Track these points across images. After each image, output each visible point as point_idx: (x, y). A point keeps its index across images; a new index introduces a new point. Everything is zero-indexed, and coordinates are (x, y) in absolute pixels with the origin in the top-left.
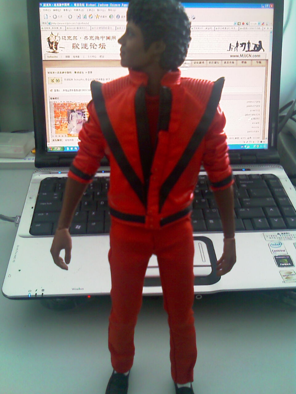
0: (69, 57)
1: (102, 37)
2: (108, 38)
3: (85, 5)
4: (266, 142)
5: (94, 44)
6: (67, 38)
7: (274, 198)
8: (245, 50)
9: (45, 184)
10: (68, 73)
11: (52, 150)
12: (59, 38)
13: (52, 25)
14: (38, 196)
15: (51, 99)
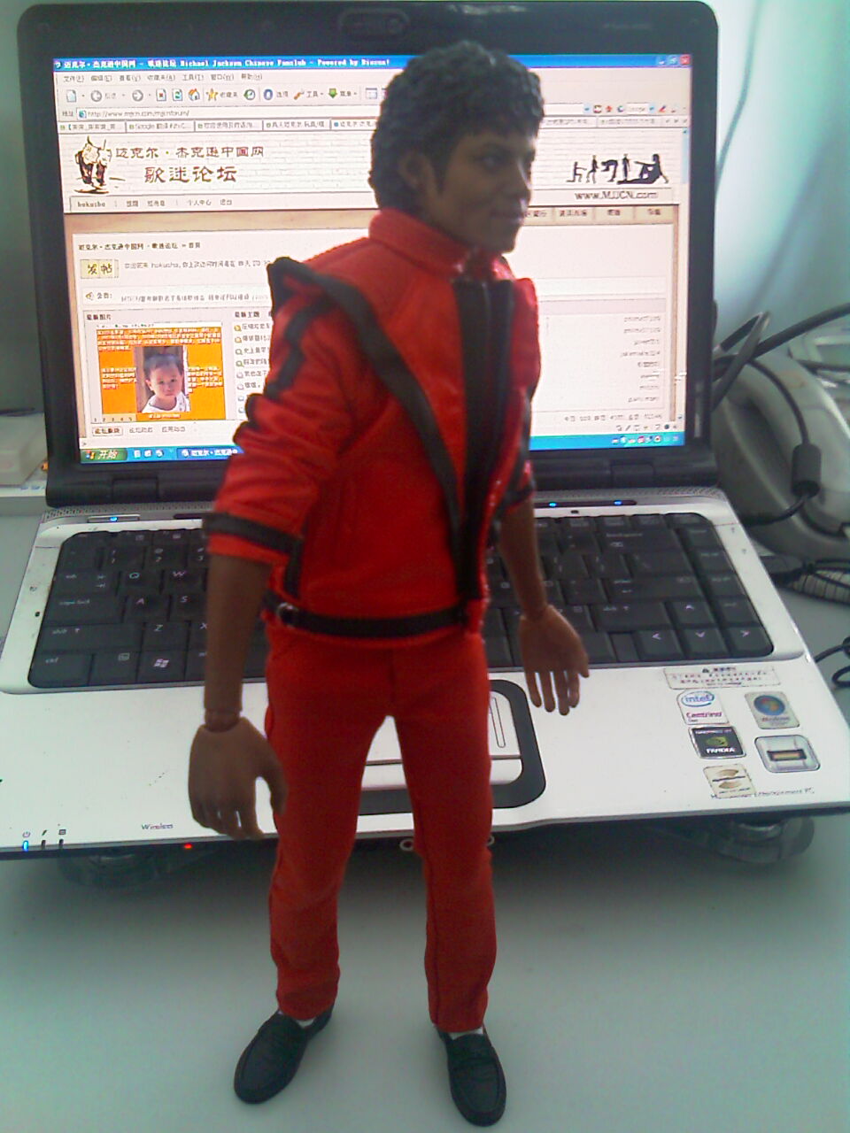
0: (137, 205)
1: (227, 150)
2: (243, 152)
3: (178, 63)
4: (680, 427)
5: (205, 168)
6: (129, 153)
7: (698, 576)
8: (616, 180)
9: (72, 550)
10: (134, 247)
11: (92, 457)
12: (109, 153)
13: (89, 117)
14: (53, 583)
15: (89, 318)
